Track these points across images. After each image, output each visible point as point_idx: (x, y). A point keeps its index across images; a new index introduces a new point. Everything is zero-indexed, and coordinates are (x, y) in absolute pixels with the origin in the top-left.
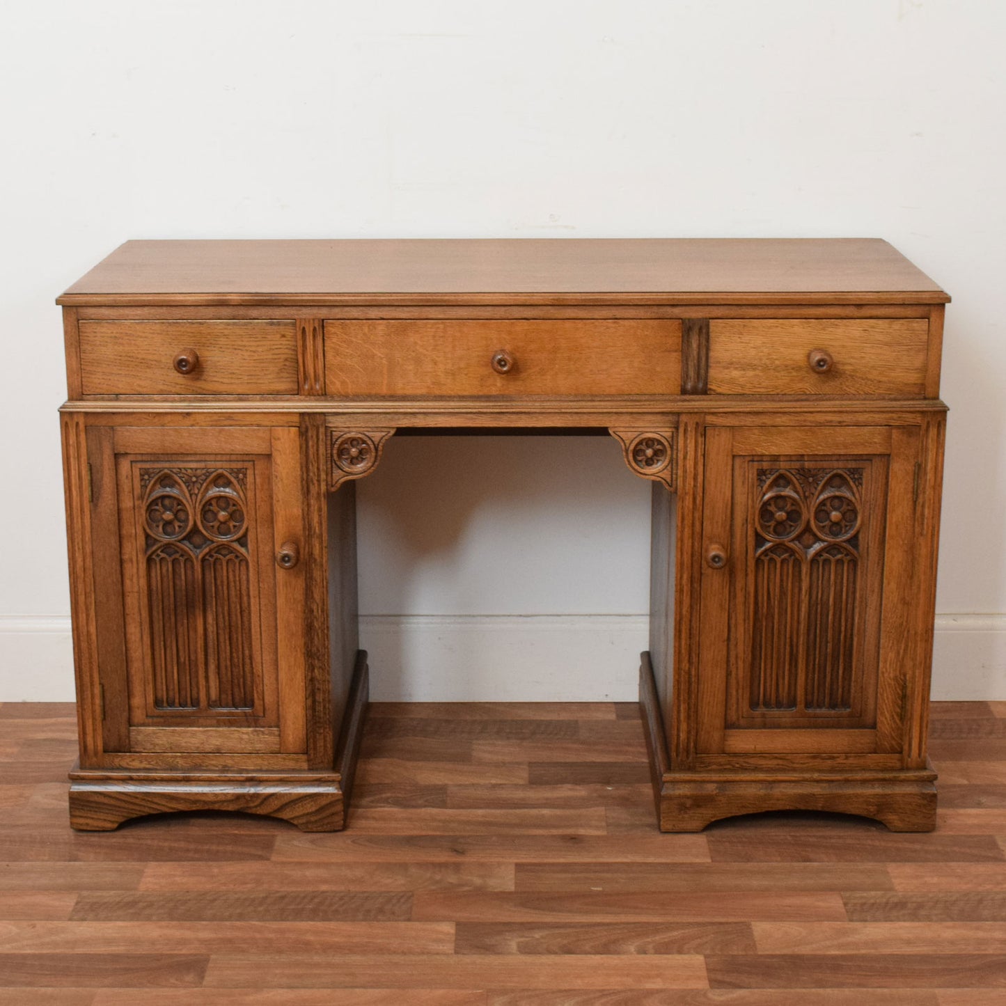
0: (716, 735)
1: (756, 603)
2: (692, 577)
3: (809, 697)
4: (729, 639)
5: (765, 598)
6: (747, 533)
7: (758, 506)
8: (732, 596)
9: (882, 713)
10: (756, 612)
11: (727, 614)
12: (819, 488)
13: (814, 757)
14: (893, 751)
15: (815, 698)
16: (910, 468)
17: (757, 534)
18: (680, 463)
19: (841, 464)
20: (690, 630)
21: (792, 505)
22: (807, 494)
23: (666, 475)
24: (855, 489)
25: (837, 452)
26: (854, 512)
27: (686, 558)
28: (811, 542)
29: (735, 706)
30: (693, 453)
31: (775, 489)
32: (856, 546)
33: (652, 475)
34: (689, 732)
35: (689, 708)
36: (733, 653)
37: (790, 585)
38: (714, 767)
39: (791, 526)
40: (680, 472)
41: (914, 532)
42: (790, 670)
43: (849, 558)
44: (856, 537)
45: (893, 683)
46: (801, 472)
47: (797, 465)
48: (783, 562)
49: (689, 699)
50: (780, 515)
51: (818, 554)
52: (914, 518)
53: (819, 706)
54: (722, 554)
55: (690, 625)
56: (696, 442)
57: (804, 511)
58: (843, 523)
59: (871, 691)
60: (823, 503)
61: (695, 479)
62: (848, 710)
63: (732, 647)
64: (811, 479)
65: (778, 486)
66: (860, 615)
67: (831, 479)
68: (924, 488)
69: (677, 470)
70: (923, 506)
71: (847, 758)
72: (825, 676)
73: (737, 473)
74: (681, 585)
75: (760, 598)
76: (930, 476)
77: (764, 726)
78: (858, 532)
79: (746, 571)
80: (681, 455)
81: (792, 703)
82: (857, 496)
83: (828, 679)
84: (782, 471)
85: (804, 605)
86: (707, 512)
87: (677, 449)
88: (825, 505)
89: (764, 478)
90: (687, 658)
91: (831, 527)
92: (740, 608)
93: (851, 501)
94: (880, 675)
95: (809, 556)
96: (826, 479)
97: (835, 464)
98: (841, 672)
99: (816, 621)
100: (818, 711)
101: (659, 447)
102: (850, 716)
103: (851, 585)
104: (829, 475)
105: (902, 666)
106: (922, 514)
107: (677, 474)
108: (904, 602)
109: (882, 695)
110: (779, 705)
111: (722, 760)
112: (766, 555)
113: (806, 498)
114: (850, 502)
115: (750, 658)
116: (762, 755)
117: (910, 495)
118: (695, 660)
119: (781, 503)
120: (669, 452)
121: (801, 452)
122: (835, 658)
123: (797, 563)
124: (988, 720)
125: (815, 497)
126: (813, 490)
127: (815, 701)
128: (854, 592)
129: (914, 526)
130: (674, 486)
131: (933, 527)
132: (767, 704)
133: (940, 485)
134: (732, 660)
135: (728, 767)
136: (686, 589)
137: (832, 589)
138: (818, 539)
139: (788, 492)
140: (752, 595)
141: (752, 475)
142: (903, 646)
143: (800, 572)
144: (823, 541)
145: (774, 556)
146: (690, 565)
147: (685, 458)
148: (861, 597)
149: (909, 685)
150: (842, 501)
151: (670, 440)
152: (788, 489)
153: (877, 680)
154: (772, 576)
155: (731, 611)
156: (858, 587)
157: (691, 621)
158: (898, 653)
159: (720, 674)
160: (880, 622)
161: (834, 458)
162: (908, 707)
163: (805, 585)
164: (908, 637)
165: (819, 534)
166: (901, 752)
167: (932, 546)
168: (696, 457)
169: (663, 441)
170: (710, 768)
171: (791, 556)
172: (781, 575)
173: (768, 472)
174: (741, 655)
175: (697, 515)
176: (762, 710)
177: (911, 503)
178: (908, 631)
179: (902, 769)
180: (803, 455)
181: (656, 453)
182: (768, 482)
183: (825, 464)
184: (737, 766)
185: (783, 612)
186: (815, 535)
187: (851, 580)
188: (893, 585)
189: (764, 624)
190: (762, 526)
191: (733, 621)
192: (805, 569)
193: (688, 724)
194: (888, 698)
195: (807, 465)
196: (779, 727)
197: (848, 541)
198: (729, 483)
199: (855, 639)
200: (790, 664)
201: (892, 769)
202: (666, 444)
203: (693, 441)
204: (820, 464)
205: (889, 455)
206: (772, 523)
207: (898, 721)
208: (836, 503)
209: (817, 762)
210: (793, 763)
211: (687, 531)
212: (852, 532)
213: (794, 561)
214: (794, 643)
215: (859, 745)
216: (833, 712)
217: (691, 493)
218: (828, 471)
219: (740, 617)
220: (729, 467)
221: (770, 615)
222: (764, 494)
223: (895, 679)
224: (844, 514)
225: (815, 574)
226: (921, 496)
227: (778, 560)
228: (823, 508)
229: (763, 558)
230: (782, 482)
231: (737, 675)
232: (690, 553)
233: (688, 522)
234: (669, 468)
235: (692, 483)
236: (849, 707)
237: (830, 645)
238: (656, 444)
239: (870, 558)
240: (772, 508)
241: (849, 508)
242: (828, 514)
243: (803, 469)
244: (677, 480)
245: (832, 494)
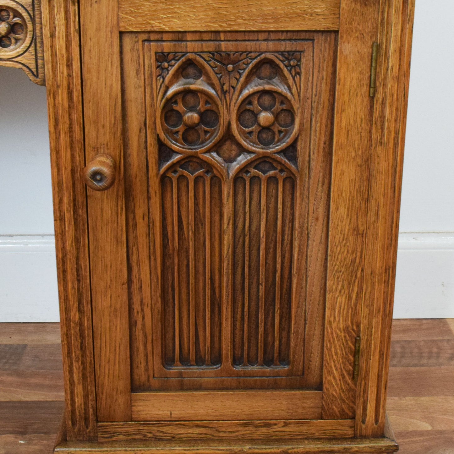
0: (121, 400)
1: (164, 235)
2: (74, 200)
3: (238, 352)
4: (130, 281)
5: (176, 228)
6: (146, 142)
7: (159, 104)
8: (130, 225)
9: (330, 373)
10: (165, 246)
11: (125, 250)
12: (242, 79)
13: (246, 425)
14: (344, 416)
15: (246, 352)
16: (366, 50)
17: (161, 145)
18: (47, 42)
19: (271, 45)
20: (78, 271)
21: (207, 102)
22: (225, 88)
23: (28, 59)
24: (291, 81)
25: (264, 27)
26: (291, 112)
27: (66, 175)
28: (234, 153)
29: (143, 365)
30: (63, 28)
31: (182, 81)
32: (294, 159)
33: (8, 60)
34: (86, 396)
35: (84, 369)
36: (136, 299)
37: (207, 211)
38: (121, 437)
39: (206, 132)
40: (47, 55)
41: (370, 140)
42: (212, 318)
43: (284, 175)
44: (293, 146)
45: (343, 334)
46: (217, 56)
47: (211, 47)
48: (197, 180)
49: (82, 356)
50: (192, 117)
51: (244, 169)
52: (371, 121)
53: (251, 362)
54: (106, 170)
55: (77, 263)
56: (67, 12)
57: (223, 110)
58: (276, 128)
59: (315, 343)
60: (248, 100)
61: (69, 65)
62: (287, 368)
63: (135, 291)
64: (230, 67)
65: (186, 77)
66: (300, 249)
67: (258, 67)
68: (385, 78)
69: (43, 51)
70: (383, 104)
71: (286, 425)
72: (257, 327)
73: (128, 57)
74: (60, 211)
75: (169, 228)
76: (393, 61)
77: (182, 387)
78: (296, 140)
79: (148, 191)
80: (46, 32)
81: (217, 360)
82: (294, 90)
83: (261, 330)
84: (190, 55)
85: (226, 237)
86: (89, 113)
87: (41, 23)
88: (250, 103)
89: (166, 64)
90: (76, 305)
91: (260, 132)
92: (143, 241)
93: (286, 98)
94: (327, 325)
95: (232, 173)
96: (250, 66)
97: (264, 46)
98: (277, 321)
99: (244, 257)
100: (250, 368)
101: (17, 20)
102: (290, 373)
103: (288, 210)
104: (254, 62)
105: (355, 313)
106: (383, 117)
107: (43, 59)
108: (359, 233)
109: (330, 350)
110: (199, 361)
111: (131, 428)
112: (175, 172)
113: (224, 93)
114: (284, 99)
115: (159, 304)
116: (180, 422)
117: (365, 89)
118: (87, 308)
119: (190, 99)
120: (30, 26)
121: (215, 27)
122: (270, 302)
123: (216, 182)
124: (448, 341)
125: (237, 93)
126: (234, 82)
127: (245, 356)
128: (292, 221)
129: (370, 132)
130: (40, 75)
131: (397, 133)
132: (184, 361)
133: (407, 75)
134: (137, 307)
135: (138, 437)
136: (68, 216)
137: (264, 215)
138: (243, 150)
139: (200, 84)
140: (158, 224)
141: (150, 60)
142: (356, 289)
143: (220, 192)
144: (250, 152)
145: (186, 173)
146: (70, 184)
147: (52, 36)
148: (301, 227)
149: (364, 337)
150: (274, 99)
151: (29, 9)
152: (199, 81)
153: (323, 331)
154: (184, 198)
155: (131, 245)
156: (297, 213)
157: (77, 259)
158: (350, 298)
159: (122, 325)
160: (326, 259)
161: (261, 36)
162: (363, 364)
163: (227, 210)
164: (362, 277)
165: (244, 143)
166: (354, 418)
167: (395, 159)
168: (67, 35)
169: (20, 10)
170: (114, 439)
171: (207, 172)
172: (196, 198)
173: (171, 56)
174: (147, 300)
175: (75, 116)
176: (177, 368)
177: (366, 99)
178: (362, 270)
179: (354, 438)
180: (218, 32)
181: (13, 28)
182: (172, 71)
183: (249, 46)
184: (149, 435)
185: (199, 248)
186: (239, 145)
187: (288, 204)
188: (343, 211)
189: (176, 261)
190: (166, 131)
191: (134, 258)
192: (227, 190)
193: (85, 388)
194: (336, 354)
195: (224, 46)
196: (199, 387)
197: (283, 152)
198: (116, 71)
199: (295, 280)
200: (212, 311)
201: (342, 438)
202: (25, 14)
203: (62, 9)
204: (242, 46)
205: (336, 32)
206: (181, 128)
207: (349, 381)
208: (266, 100)
209: (248, 431)
210: (219, 432)
211: (64, 139)
212: (289, 140)
213: (212, 179)
214: (217, 285)
215: (300, 410)
216: (268, 369)
217: (65, 83)
218: (253, 55)
219: (144, 253)
220: (116, 49)
221: (183, 249)
222: (167, 88)
223: (346, 330)
224: (277, 116)
225: (240, 197)
226: (380, 90)
227: (191, 178)
228: (248, 107)
229: (170, 174)
230: (191, 71)
231: (144, 325)
232: (69, 168)
233: (64, 126)
234: (32, 49)
235: (65, 73)
236: (288, 364)
237: (262, 288)
238: (11, 16)
239: (312, 174)
240: (180, 107)
241: (284, 107)
242: (255, 115)
243: (219, 52)
244: (44, 67)
245: (261, 88)
